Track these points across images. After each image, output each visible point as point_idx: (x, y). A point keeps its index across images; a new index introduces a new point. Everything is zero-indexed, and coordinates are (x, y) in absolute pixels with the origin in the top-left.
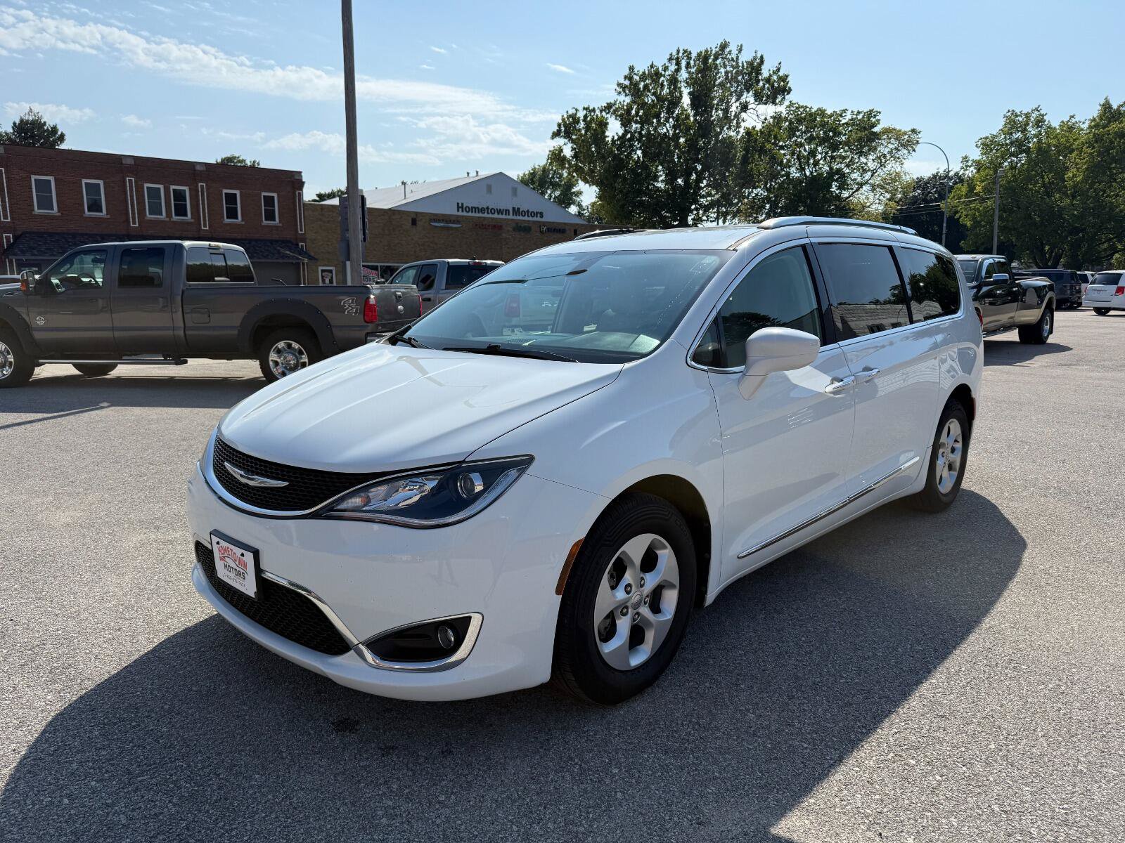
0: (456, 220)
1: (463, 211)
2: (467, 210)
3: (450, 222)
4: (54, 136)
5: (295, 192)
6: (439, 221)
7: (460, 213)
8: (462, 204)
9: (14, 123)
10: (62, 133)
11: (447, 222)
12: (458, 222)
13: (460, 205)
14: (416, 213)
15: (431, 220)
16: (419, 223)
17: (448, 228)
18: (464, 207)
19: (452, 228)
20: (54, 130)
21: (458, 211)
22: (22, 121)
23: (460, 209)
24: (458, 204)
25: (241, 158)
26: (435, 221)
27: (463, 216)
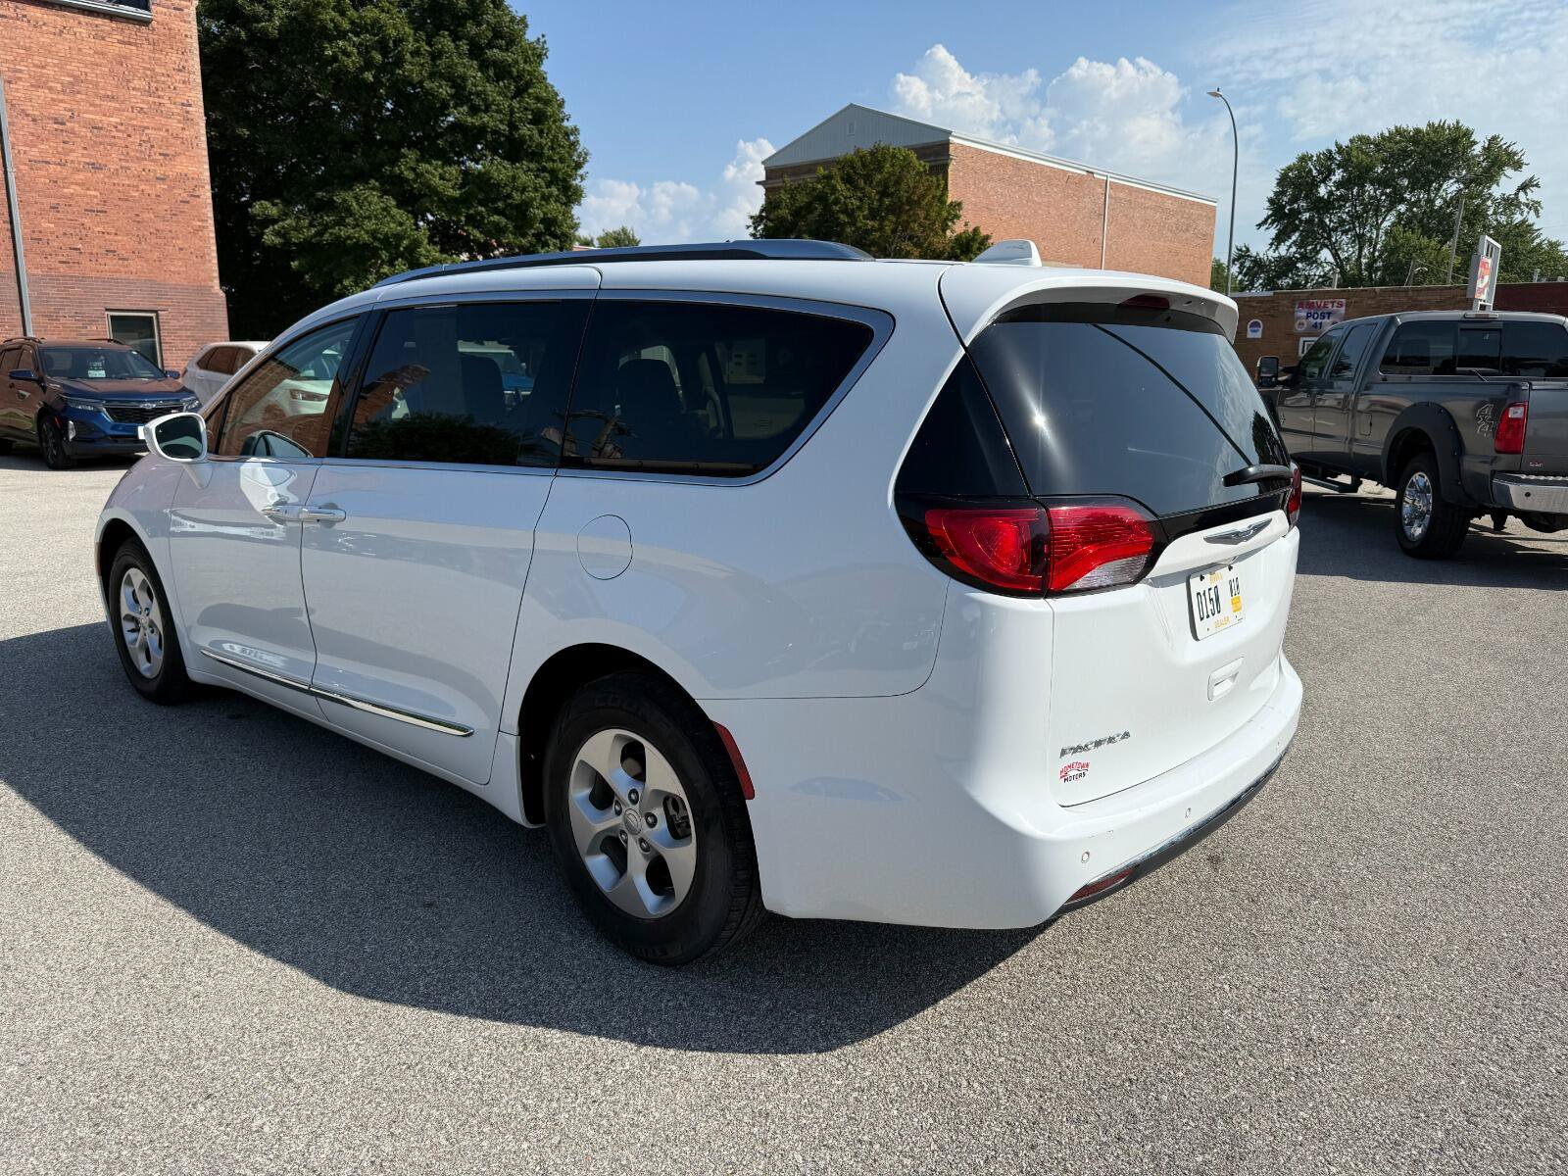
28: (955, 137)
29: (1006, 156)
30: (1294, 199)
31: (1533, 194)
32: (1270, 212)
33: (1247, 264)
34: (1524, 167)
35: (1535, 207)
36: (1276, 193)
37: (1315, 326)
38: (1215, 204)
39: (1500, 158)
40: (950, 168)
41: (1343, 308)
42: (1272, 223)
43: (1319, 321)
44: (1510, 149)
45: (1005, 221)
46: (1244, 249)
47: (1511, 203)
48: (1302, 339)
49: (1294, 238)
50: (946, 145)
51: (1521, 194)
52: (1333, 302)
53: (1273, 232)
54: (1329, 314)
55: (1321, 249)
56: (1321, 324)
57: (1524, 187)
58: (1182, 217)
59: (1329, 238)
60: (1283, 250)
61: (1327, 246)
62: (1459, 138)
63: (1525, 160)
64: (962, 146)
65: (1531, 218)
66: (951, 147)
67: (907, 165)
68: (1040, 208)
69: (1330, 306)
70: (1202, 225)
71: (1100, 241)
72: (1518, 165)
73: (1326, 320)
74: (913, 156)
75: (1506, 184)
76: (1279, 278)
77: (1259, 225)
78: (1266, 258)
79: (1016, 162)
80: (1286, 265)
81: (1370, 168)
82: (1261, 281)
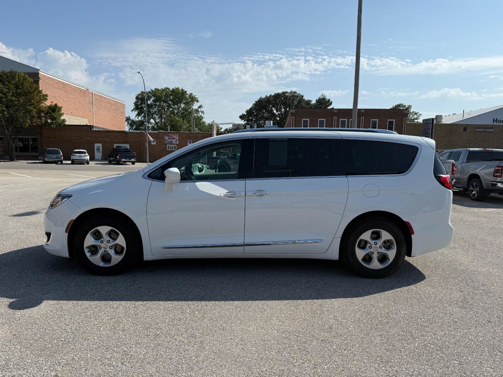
0: (491, 127)
1: (496, 123)
2: (500, 121)
3: (488, 128)
4: (329, 103)
5: (403, 118)
6: (481, 128)
7: (495, 123)
8: (497, 119)
9: (316, 100)
10: (331, 101)
11: (485, 128)
12: (492, 128)
13: (495, 119)
14: (467, 125)
15: (475, 128)
16: (467, 130)
17: (486, 132)
18: (498, 120)
19: (488, 131)
20: (329, 100)
21: (493, 122)
22: (319, 98)
23: (495, 122)
24: (494, 119)
25: (404, 105)
26: (478, 128)
27: (496, 125)
28: (41, 72)
29: (59, 81)
30: (141, 104)
31: (202, 109)
32: (135, 107)
33: (130, 122)
34: (199, 102)
35: (203, 112)
36: (135, 102)
37: (171, 141)
38: (125, 103)
39: (193, 99)
40: (40, 82)
41: (178, 137)
42: (136, 110)
43: (172, 140)
44: (195, 97)
45: (61, 102)
46: (128, 117)
47: (197, 111)
48: (167, 145)
49: (143, 115)
50: (38, 74)
51: (199, 109)
52: (175, 135)
53: (136, 113)
54: (174, 138)
55: (151, 119)
56: (172, 141)
57: (200, 107)
58: (116, 106)
59: (153, 116)
60: (140, 118)
61: (152, 118)
62: (184, 93)
63: (199, 100)
64: (44, 75)
65: (202, 115)
66: (40, 75)
67: (25, 79)
68: (72, 99)
69: (174, 136)
70: (122, 109)
71: (92, 111)
72: (197, 101)
73: (173, 140)
74: (27, 76)
75: (195, 106)
76: (140, 126)
77: (132, 111)
78: (135, 120)
79: (63, 83)
80: (141, 123)
81: (162, 98)
82: (135, 127)
